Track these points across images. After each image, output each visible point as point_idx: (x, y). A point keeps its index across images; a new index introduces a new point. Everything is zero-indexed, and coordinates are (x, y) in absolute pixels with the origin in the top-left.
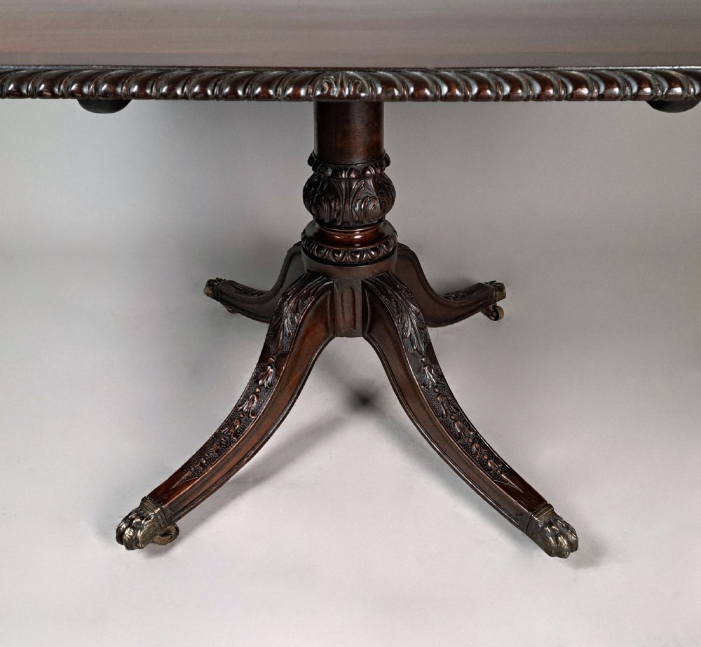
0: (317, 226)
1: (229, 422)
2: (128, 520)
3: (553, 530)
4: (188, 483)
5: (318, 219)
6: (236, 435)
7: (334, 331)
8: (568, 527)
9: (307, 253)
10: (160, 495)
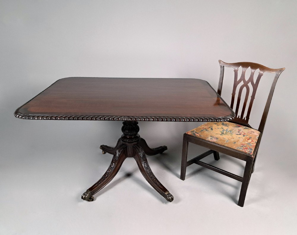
0: (124, 135)
1: (105, 175)
2: (84, 194)
3: (168, 196)
4: (96, 187)
5: (124, 134)
6: (106, 177)
7: (127, 156)
8: (171, 195)
9: (122, 140)
10: (91, 189)
